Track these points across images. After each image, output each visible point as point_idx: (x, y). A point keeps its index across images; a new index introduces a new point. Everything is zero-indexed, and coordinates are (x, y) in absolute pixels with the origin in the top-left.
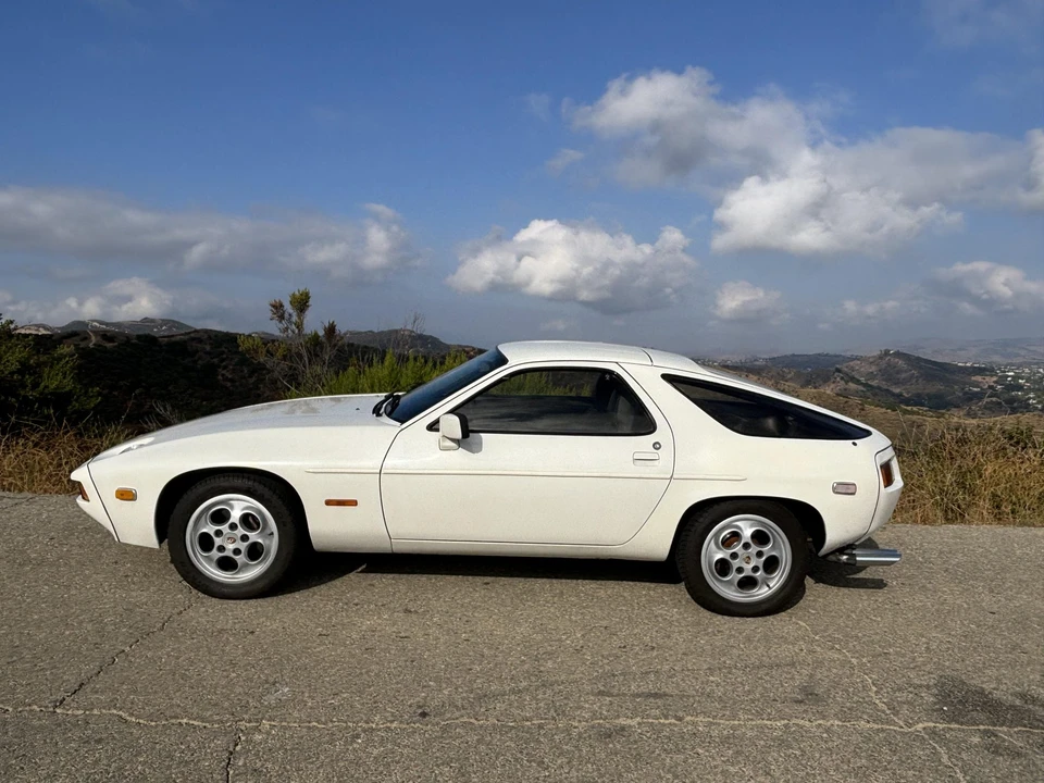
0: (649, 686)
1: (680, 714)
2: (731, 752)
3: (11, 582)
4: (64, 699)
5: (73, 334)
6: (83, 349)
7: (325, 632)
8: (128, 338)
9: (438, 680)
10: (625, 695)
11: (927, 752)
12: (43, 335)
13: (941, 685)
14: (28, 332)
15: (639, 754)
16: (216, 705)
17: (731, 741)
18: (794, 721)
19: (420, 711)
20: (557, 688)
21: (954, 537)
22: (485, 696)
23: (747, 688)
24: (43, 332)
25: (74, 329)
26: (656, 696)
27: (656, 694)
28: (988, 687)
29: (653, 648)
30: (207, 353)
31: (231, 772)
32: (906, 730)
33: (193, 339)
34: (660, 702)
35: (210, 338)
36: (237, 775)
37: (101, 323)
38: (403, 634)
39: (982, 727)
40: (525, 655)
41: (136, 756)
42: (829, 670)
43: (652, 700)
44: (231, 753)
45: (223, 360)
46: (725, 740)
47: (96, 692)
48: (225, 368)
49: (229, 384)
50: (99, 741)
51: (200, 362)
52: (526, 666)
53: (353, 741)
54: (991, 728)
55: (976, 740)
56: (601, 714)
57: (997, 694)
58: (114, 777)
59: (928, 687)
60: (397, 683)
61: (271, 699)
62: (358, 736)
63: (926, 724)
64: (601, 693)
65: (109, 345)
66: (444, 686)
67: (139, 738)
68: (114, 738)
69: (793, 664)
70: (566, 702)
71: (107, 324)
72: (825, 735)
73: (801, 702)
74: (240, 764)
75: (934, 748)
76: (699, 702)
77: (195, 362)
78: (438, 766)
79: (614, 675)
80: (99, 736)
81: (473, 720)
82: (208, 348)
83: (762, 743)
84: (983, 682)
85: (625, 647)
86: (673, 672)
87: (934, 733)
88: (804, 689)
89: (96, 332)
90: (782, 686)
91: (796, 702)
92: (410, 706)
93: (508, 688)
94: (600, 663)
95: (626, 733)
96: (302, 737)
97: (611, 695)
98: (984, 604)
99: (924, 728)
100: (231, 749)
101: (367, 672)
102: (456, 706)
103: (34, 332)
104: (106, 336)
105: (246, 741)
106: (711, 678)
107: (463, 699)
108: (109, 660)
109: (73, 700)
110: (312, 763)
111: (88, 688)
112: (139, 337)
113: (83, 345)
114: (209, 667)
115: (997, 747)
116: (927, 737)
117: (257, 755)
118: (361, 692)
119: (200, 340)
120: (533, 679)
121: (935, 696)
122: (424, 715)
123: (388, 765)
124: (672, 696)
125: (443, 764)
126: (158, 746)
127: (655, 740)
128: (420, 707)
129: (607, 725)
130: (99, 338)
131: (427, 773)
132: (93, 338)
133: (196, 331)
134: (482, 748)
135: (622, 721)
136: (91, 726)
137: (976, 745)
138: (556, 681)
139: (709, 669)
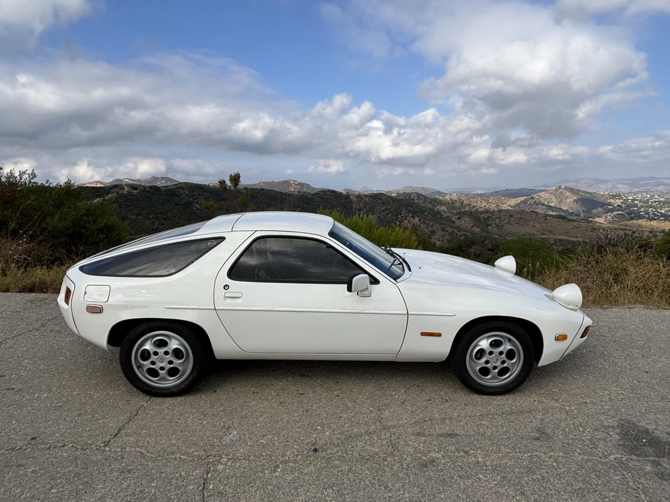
0: (447, 429)
1: (467, 449)
2: (499, 477)
3: (81, 358)
4: (110, 441)
5: (115, 186)
6: (121, 194)
7: (256, 391)
8: (144, 187)
9: (322, 425)
10: (432, 435)
11: (619, 477)
12: (100, 187)
13: (621, 426)
14: (92, 185)
15: (444, 480)
16: (196, 444)
17: (499, 468)
18: (535, 453)
19: (313, 448)
20: (392, 430)
21: (616, 318)
22: (351, 437)
23: (505, 429)
24: (99, 185)
25: (116, 183)
26: (451, 435)
27: (451, 434)
28: (651, 427)
29: (447, 401)
30: (187, 195)
31: (206, 494)
32: (604, 460)
33: (178, 188)
34: (454, 440)
35: (187, 187)
36: (209, 496)
37: (130, 180)
38: (300, 392)
39: (651, 458)
40: (373, 407)
41: (150, 482)
42: (552, 415)
43: (449, 438)
44: (205, 480)
45: (195, 199)
46: (495, 468)
47: (128, 436)
48: (196, 203)
49: (199, 212)
50: (129, 471)
51: (183, 200)
52: (373, 415)
53: (275, 471)
54: (657, 459)
55: (648, 468)
56: (420, 449)
57: (657, 433)
58: (138, 498)
59: (613, 427)
60: (299, 427)
61: (227, 440)
62: (278, 467)
63: (616, 455)
64: (418, 434)
65: (135, 192)
66: (326, 429)
67: (152, 469)
68: (138, 470)
69: (530, 411)
70: (398, 440)
71: (133, 180)
72: (555, 464)
73: (538, 439)
74: (211, 488)
75: (623, 475)
76: (477, 440)
77: (180, 200)
78: (326, 489)
79: (425, 421)
80: (129, 468)
81: (344, 455)
82: (187, 192)
83: (517, 470)
84: (647, 424)
85: (430, 400)
86: (460, 418)
87: (621, 462)
88: (539, 430)
89: (127, 185)
90: (526, 427)
91: (535, 439)
92: (307, 444)
93: (363, 431)
94: (417, 412)
95: (435, 464)
96: (246, 467)
97: (424, 435)
98: (640, 366)
99: (615, 459)
100: (205, 477)
101: (281, 420)
102: (334, 444)
103: (95, 186)
104: (133, 187)
105: (214, 471)
106: (483, 422)
107: (338, 439)
108: (135, 412)
109: (115, 441)
110: (252, 487)
111: (123, 432)
112: (150, 187)
113: (121, 192)
114: (191, 417)
115: (662, 473)
116: (617, 465)
117: (220, 481)
118: (279, 434)
119: (183, 188)
120: (378, 424)
121: (619, 434)
122: (316, 450)
123: (296, 489)
124: (460, 436)
125: (328, 488)
126: (163, 475)
127: (453, 469)
128: (313, 445)
129: (424, 458)
130: (129, 188)
131: (319, 495)
132: (126, 188)
133: (180, 183)
134: (351, 475)
135: (434, 455)
136: (125, 460)
137: (649, 473)
138: (392, 426)
139: (481, 415)
